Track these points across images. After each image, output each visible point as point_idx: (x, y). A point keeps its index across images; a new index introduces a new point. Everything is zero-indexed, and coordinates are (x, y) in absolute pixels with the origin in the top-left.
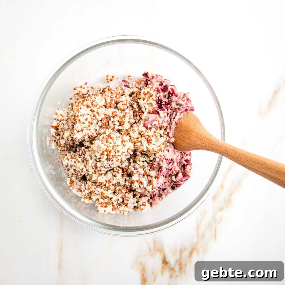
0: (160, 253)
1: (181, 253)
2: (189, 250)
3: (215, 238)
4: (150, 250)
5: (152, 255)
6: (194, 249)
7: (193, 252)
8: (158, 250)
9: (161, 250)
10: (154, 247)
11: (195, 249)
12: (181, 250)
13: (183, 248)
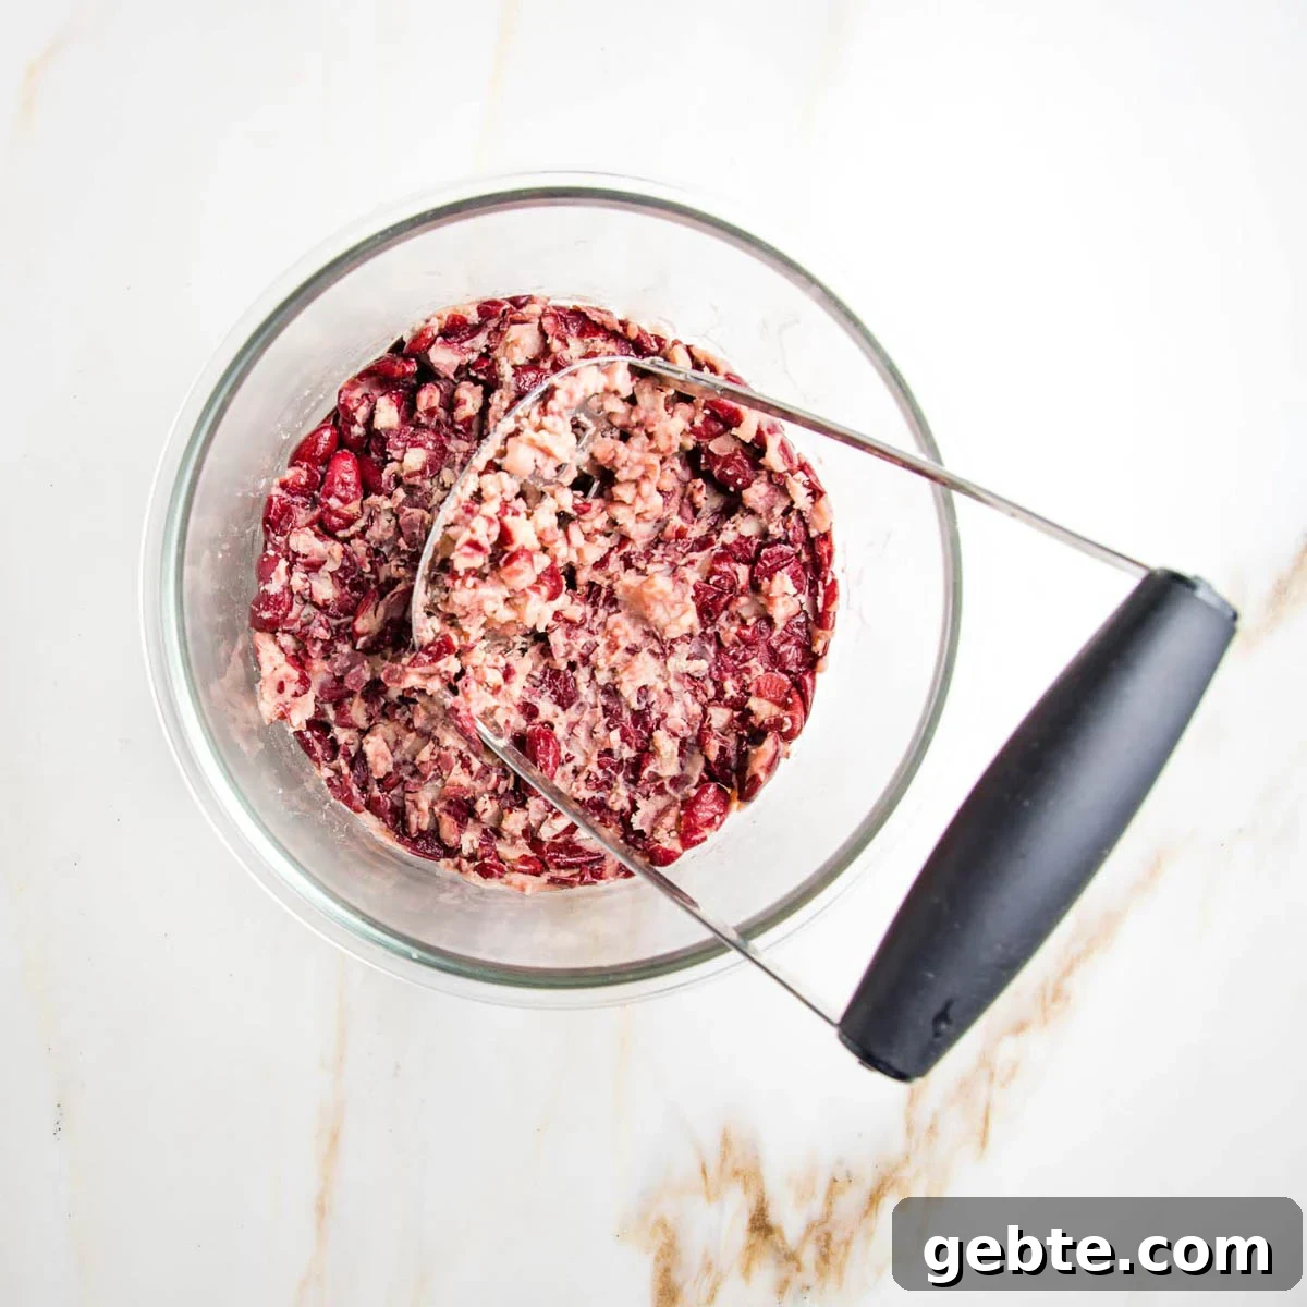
0: (746, 1186)
1: (831, 1195)
2: (869, 1184)
3: (984, 1143)
4: (704, 1172)
5: (712, 1195)
6: (889, 1183)
7: (884, 1195)
8: (736, 1173)
9: (748, 1175)
10: (724, 1160)
11: (892, 1184)
12: (835, 1181)
13: (841, 1177)
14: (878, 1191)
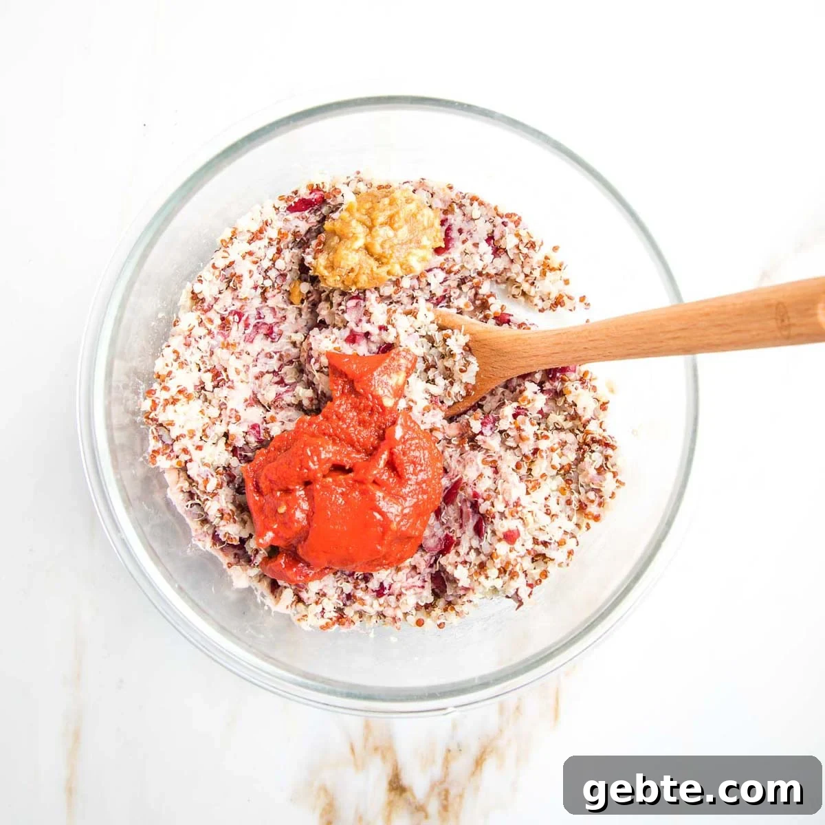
0: (384, 757)
1: (447, 762)
2: (474, 750)
3: (556, 717)
4: (353, 750)
5: (360, 765)
6: (488, 750)
7: (485, 759)
8: (376, 749)
9: (385, 750)
10: (366, 739)
11: (491, 751)
12: (449, 751)
13: (453, 747)
14: (481, 757)
